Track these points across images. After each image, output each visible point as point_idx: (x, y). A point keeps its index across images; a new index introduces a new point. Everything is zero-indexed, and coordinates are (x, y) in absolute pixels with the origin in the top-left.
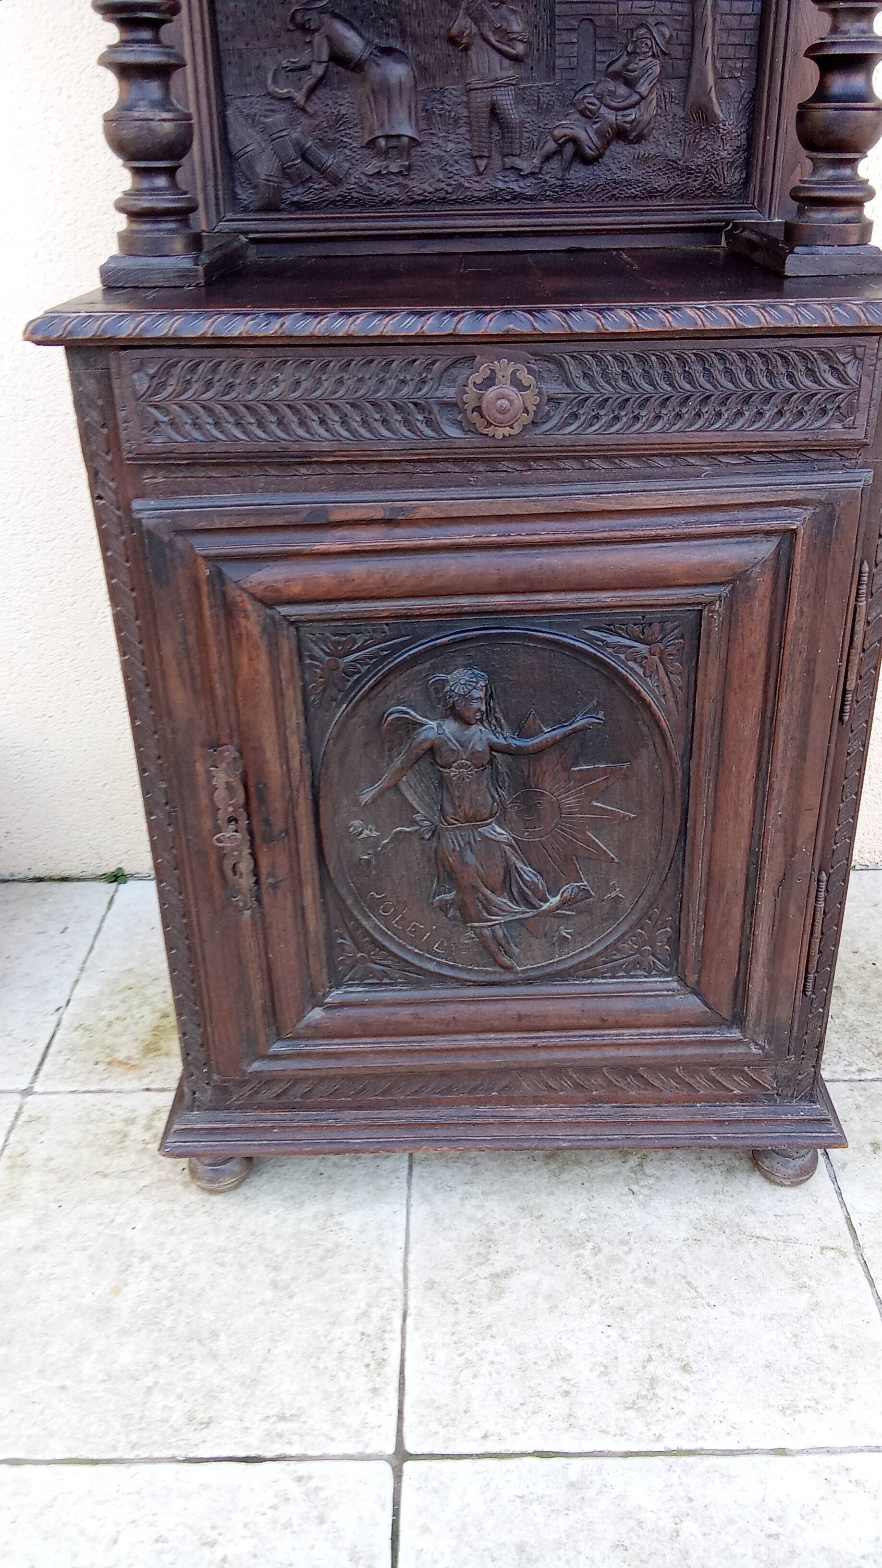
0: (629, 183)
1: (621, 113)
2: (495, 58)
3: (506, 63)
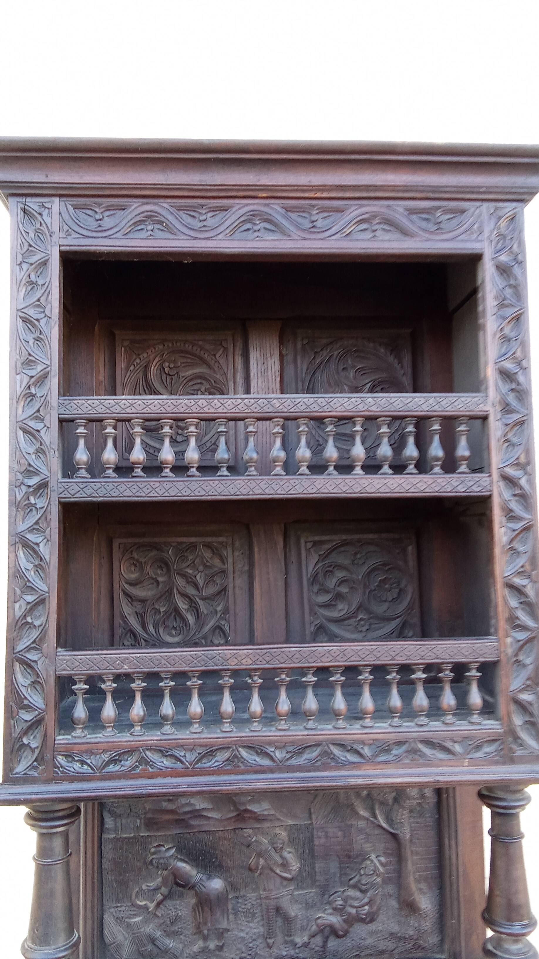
0: (367, 948)
1: (360, 909)
2: (278, 880)
3: (285, 883)
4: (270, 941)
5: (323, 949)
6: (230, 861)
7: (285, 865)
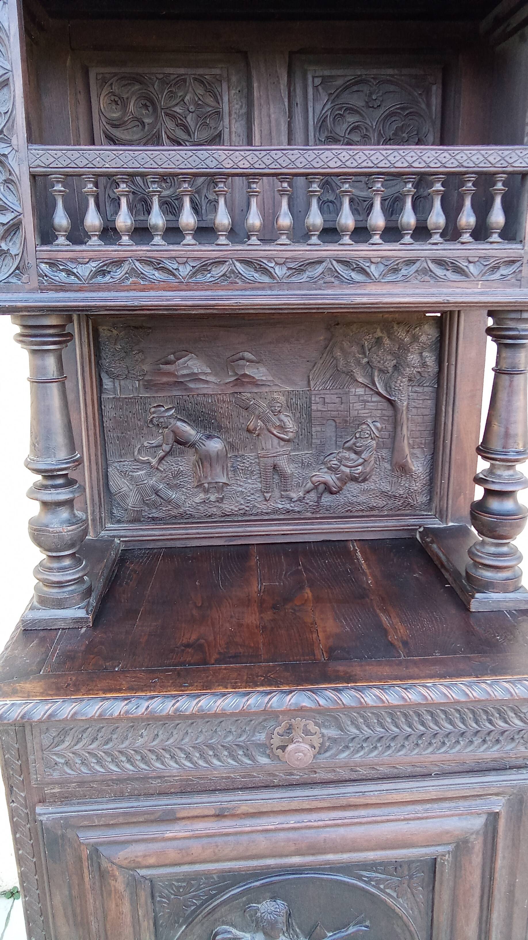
1: (353, 469)
2: (276, 441)
3: (282, 443)
4: (268, 495)
5: (317, 504)
6: (229, 423)
7: (282, 428)
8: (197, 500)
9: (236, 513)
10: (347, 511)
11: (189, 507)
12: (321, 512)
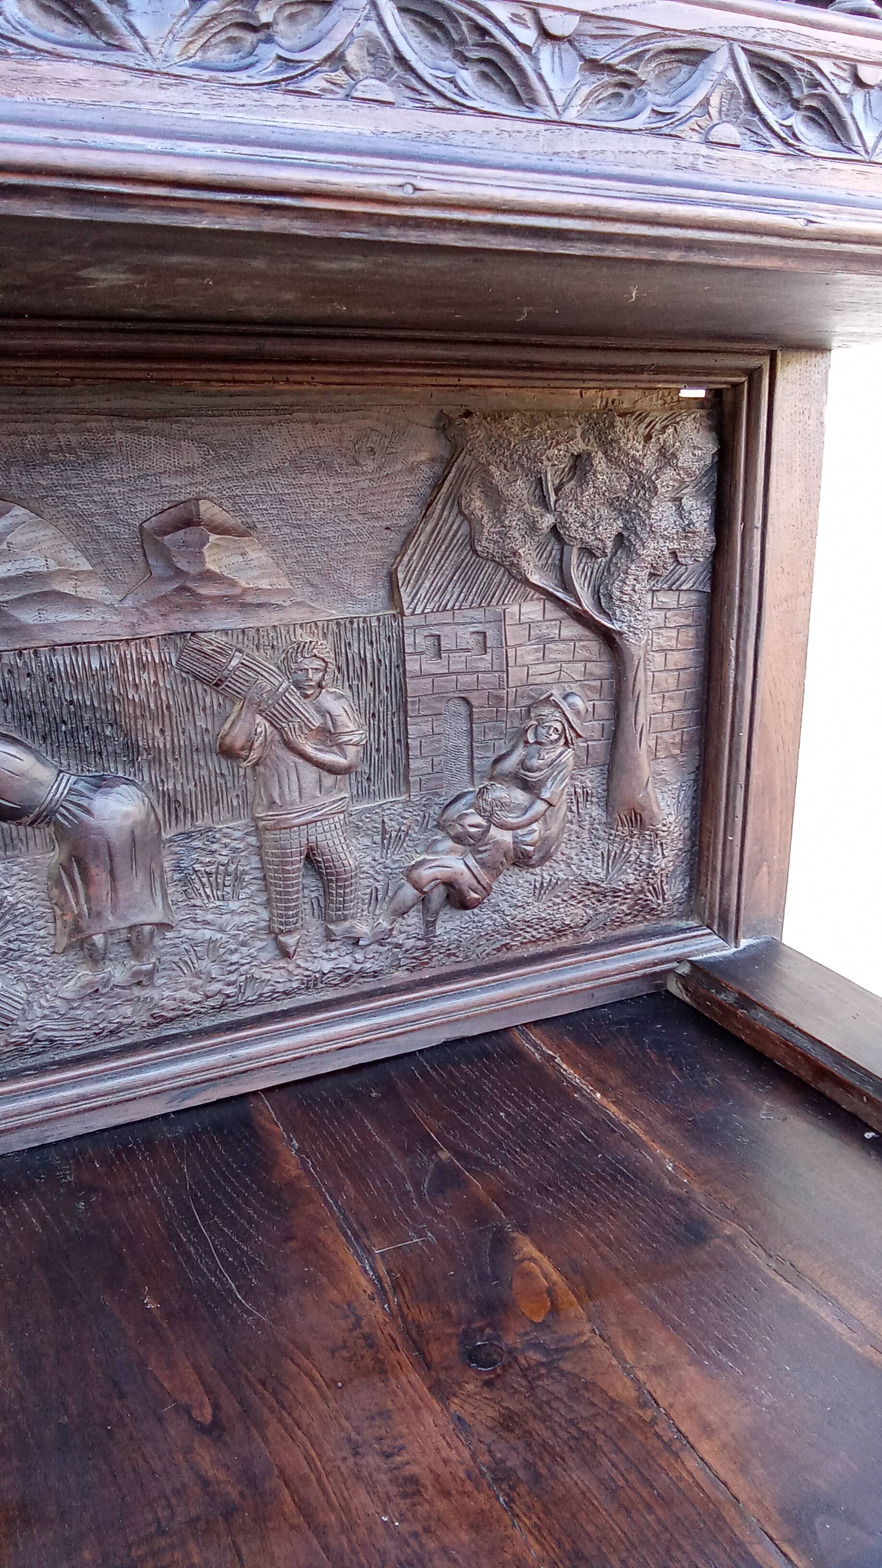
0: (529, 924)
1: (520, 832)
2: (310, 774)
3: (329, 780)
4: (288, 940)
5: (424, 943)
6: (162, 731)
7: (328, 733)
8: (69, 989)
9: (195, 1008)
10: (499, 950)
11: (44, 1017)
12: (432, 964)
